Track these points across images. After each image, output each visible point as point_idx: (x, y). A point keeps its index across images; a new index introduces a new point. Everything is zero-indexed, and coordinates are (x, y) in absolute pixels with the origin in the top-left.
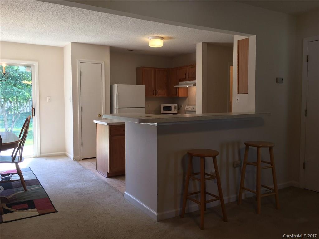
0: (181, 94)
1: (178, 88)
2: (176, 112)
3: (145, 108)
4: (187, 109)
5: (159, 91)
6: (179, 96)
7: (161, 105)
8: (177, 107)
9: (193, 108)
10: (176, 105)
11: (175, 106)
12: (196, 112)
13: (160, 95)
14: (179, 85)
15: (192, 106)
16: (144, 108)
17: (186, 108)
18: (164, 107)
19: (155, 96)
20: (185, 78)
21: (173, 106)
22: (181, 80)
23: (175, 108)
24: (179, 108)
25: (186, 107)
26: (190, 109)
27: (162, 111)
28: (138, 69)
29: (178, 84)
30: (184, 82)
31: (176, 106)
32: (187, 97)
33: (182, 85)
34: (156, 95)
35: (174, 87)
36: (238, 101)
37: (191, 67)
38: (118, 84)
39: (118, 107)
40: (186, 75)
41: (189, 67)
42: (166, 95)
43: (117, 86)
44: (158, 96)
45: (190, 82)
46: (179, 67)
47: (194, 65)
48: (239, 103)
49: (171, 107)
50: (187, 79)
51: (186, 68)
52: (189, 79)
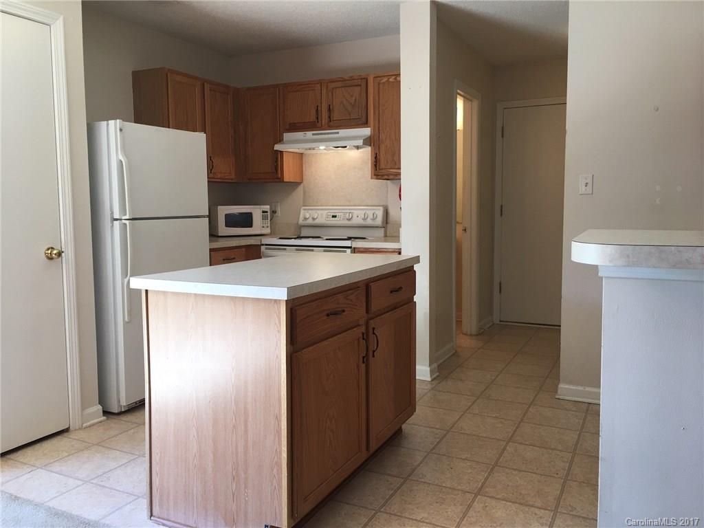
0: (288, 173)
1: (282, 152)
2: (268, 231)
3: (207, 219)
6: (285, 180)
7: (220, 208)
8: (269, 214)
9: (334, 217)
10: (267, 208)
11: (263, 212)
13: (219, 176)
14: (283, 143)
16: (205, 217)
17: (301, 218)
18: (227, 216)
21: (257, 212)
22: (297, 127)
23: (264, 218)
24: (273, 218)
25: (304, 214)
26: (319, 221)
27: (223, 230)
29: (280, 141)
30: (309, 134)
31: (267, 212)
32: (301, 183)
33: (292, 144)
35: (275, 149)
36: (589, 190)
37: (340, 84)
38: (123, 121)
39: (129, 215)
40: (320, 112)
41: (333, 85)
42: (233, 177)
43: (121, 130)
44: (214, 178)
45: (338, 133)
46: (286, 85)
47: (352, 79)
48: (592, 194)
49: (250, 215)
50: (323, 124)
51: (320, 88)
52: (331, 123)
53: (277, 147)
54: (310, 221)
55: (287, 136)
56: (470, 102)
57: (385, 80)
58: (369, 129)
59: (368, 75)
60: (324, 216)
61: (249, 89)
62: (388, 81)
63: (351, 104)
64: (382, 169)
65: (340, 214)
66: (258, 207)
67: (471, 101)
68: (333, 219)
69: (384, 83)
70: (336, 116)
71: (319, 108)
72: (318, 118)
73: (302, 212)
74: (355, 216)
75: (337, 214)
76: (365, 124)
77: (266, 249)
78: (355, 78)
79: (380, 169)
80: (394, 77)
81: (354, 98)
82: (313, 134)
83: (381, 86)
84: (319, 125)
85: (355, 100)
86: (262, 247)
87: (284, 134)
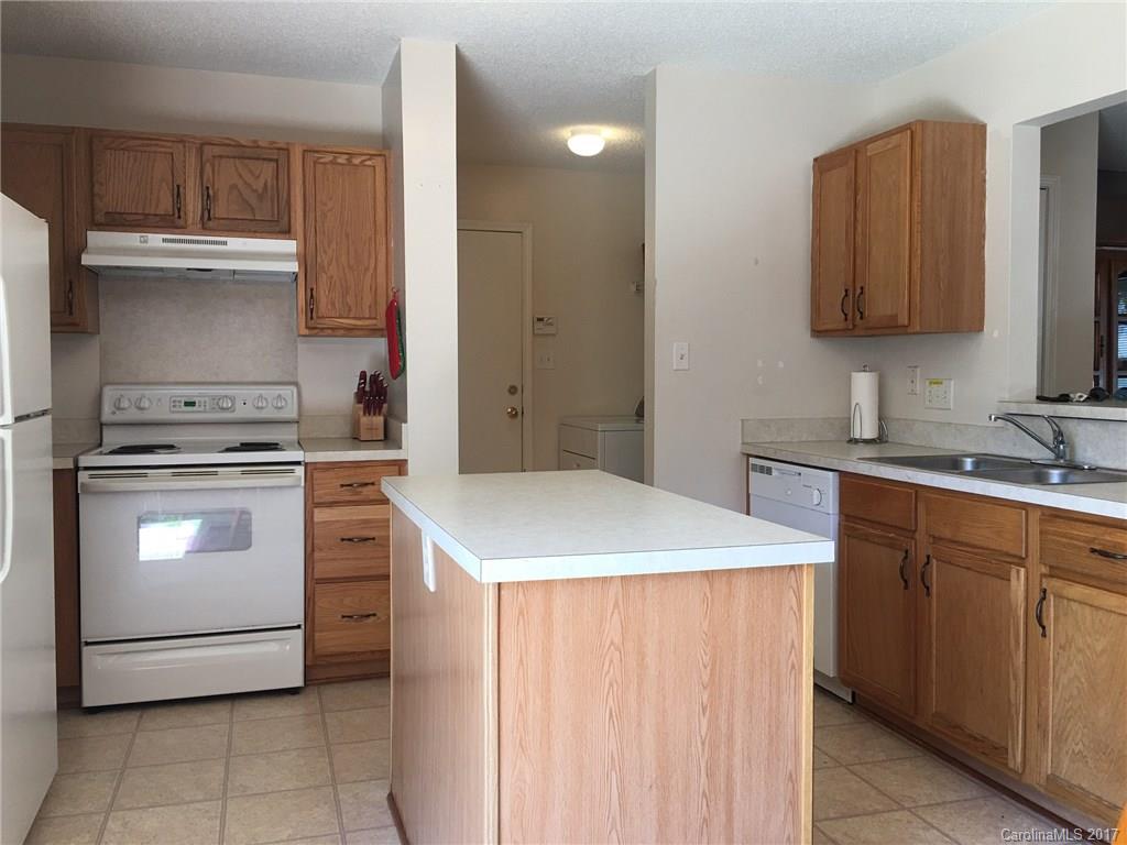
9: (189, 404)
29: (82, 245)
30: (155, 239)
35: (83, 261)
41: (217, 150)
45: (225, 243)
46: (98, 133)
47: (256, 145)
48: (689, 369)
51: (182, 151)
54: (132, 415)
55: (95, 237)
57: (329, 158)
58: (294, 242)
59: (291, 145)
62: (333, 162)
63: (256, 191)
64: (323, 317)
65: (202, 400)
68: (190, 408)
69: (324, 164)
71: (182, 191)
72: (179, 210)
74: (239, 404)
75: (198, 400)
76: (286, 232)
77: (92, 477)
78: (265, 145)
79: (318, 317)
80: (346, 157)
81: (262, 183)
82: (164, 240)
83: (319, 167)
85: (266, 184)
87: (89, 233)
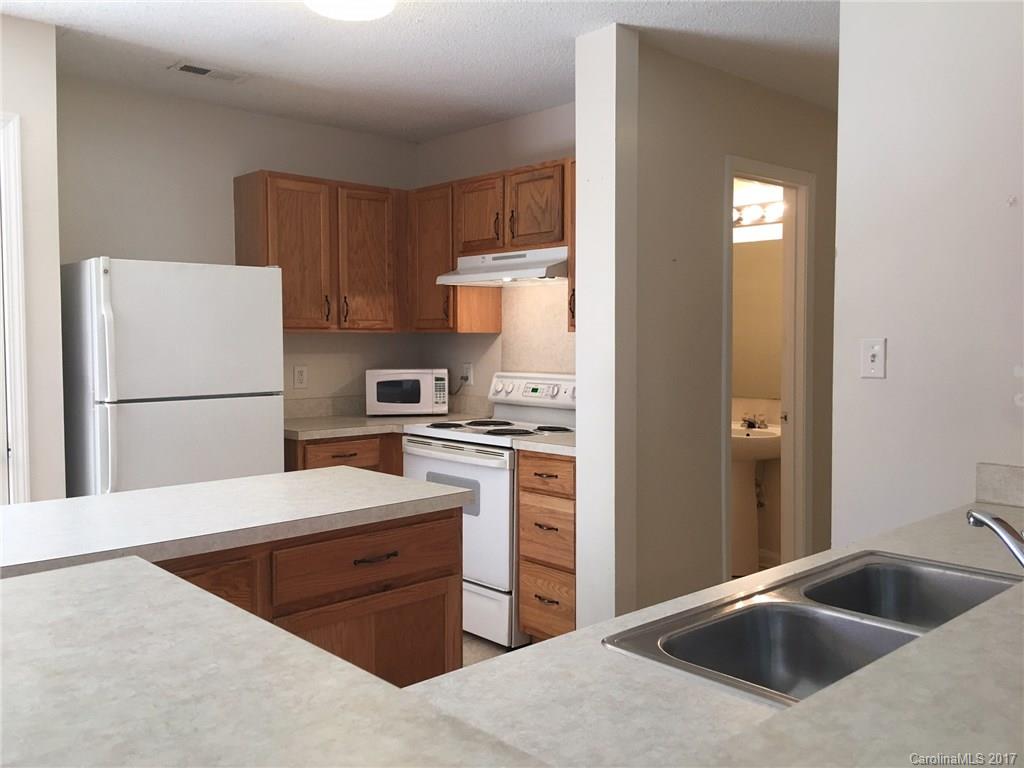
0: (468, 319)
1: (455, 287)
2: (444, 409)
3: (281, 397)
4: (498, 392)
5: (357, 303)
6: (459, 331)
7: (369, 373)
8: (446, 382)
9: (535, 390)
10: (443, 373)
11: (437, 379)
12: (574, 410)
13: (362, 324)
14: (458, 274)
15: (525, 381)
16: (277, 394)
17: (492, 391)
18: (380, 384)
19: (336, 326)
20: (492, 234)
21: (427, 379)
22: (473, 248)
23: (439, 389)
24: (455, 389)
25: (496, 384)
26: (515, 397)
27: (374, 406)
28: (242, 185)
29: (452, 268)
30: (488, 259)
31: (443, 379)
32: (496, 335)
33: (473, 274)
34: (339, 323)
35: (438, 283)
36: (877, 369)
37: (525, 177)
38: (111, 257)
39: (111, 395)
40: (501, 221)
41: (519, 178)
42: (391, 325)
43: (106, 272)
44: (353, 329)
45: (524, 256)
46: (461, 183)
47: (544, 166)
48: (885, 377)
49: (416, 384)
50: (506, 242)
51: (501, 184)
52: (515, 240)
53: (442, 280)
54: (502, 397)
55: (463, 262)
56: (794, 191)
58: (566, 248)
59: (564, 159)
60: (523, 386)
61: (420, 191)
63: (541, 208)
65: (542, 387)
66: (429, 371)
67: (796, 188)
68: (534, 394)
70: (521, 229)
71: (500, 217)
72: (497, 234)
73: (495, 380)
74: (562, 392)
75: (539, 387)
76: (560, 240)
77: (410, 441)
78: (547, 165)
81: (545, 199)
82: (494, 259)
84: (500, 244)
85: (547, 201)
86: (404, 438)
87: (458, 259)
